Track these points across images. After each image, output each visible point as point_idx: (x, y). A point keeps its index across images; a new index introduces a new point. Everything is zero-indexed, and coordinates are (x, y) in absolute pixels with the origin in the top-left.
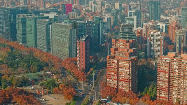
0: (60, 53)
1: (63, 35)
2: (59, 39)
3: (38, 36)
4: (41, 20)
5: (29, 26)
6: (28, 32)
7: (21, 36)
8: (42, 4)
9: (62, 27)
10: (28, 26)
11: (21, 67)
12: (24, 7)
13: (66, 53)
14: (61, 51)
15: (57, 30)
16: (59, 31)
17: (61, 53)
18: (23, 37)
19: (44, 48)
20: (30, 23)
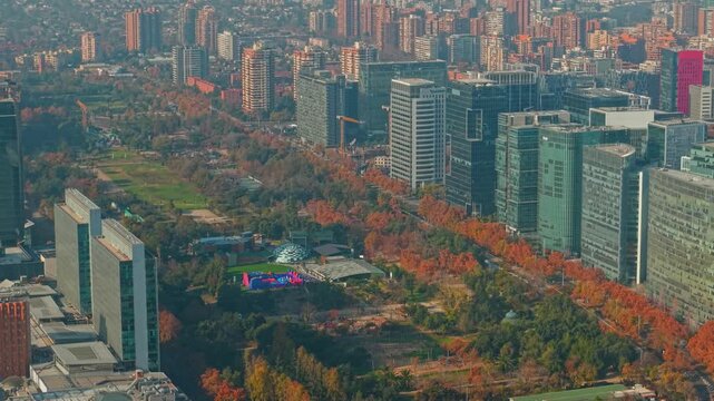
0: (677, 295)
1: (696, 227)
2: (678, 239)
3: (586, 213)
4: (599, 147)
5: (552, 167)
6: (544, 190)
7: (515, 200)
8: (571, 32)
9: (691, 193)
10: (546, 166)
11: (531, 362)
12: (525, 76)
13: (704, 298)
14: (686, 288)
15: (671, 200)
16: (679, 209)
17: (685, 295)
18: (521, 206)
19: (608, 261)
20: (553, 154)
